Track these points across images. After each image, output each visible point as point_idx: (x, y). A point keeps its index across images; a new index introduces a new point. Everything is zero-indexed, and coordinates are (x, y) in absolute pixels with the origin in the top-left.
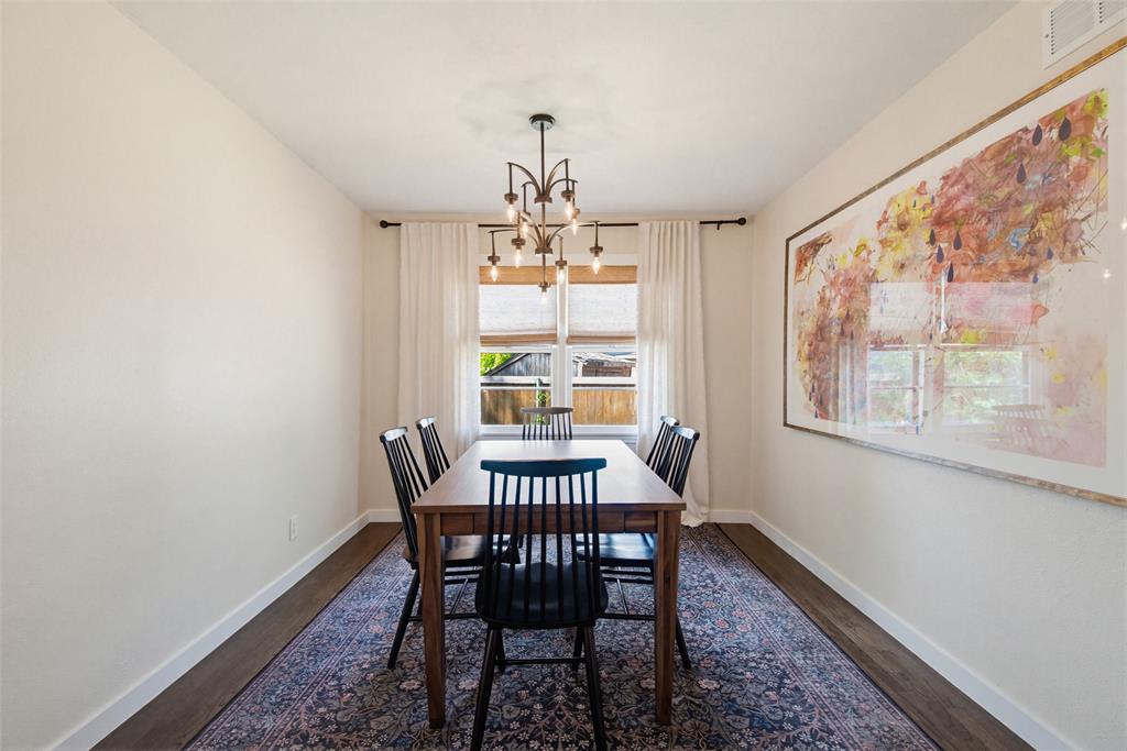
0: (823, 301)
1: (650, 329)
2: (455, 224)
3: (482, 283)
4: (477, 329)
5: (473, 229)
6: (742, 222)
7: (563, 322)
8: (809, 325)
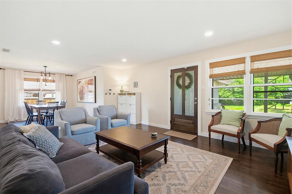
0: (81, 88)
1: (57, 89)
2: (18, 71)
3: (24, 81)
4: (23, 88)
5: (22, 72)
6: (72, 76)
7: (41, 87)
8: (80, 90)
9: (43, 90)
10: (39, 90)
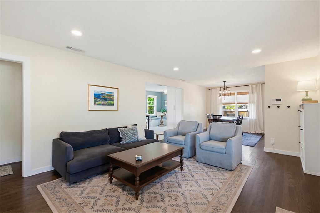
1: (251, 102)
7: (236, 101)
9: (238, 103)
10: (234, 103)
